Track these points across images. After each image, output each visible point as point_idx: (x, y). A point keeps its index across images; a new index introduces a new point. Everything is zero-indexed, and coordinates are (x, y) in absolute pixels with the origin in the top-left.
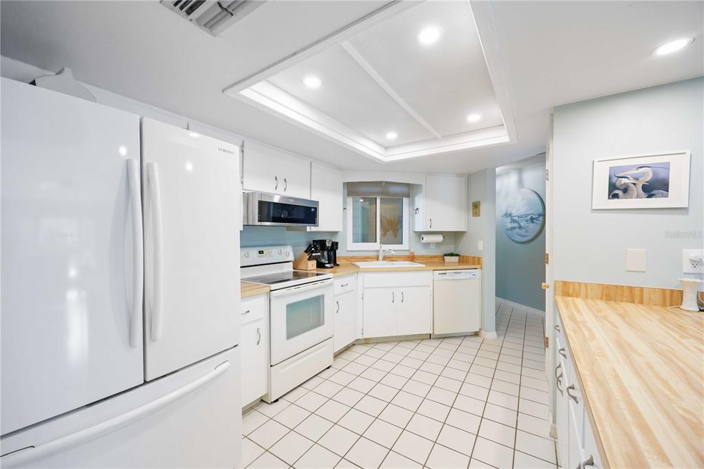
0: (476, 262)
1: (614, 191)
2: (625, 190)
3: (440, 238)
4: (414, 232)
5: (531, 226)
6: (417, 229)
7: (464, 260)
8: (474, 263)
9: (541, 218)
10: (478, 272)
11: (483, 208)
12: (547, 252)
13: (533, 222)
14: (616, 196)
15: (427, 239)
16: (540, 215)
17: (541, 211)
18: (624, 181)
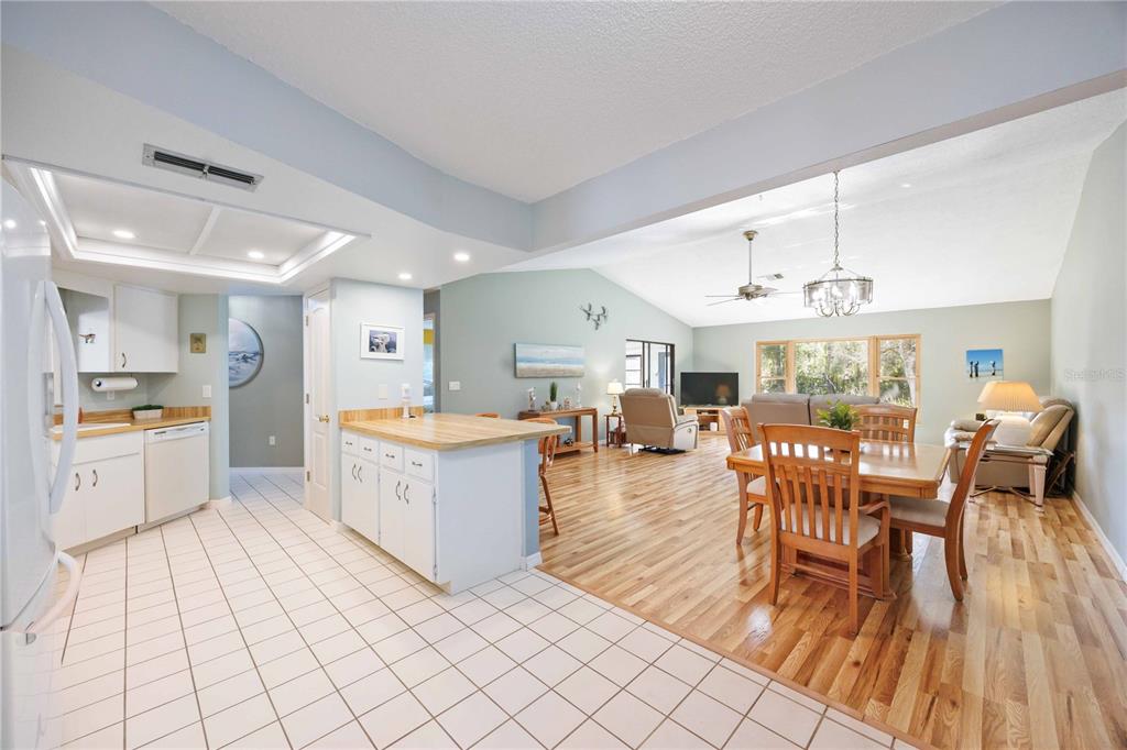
0: (201, 413)
1: (373, 346)
2: (378, 347)
3: (132, 383)
4: (79, 374)
5: (244, 366)
6: (86, 369)
7: (172, 414)
8: (196, 416)
9: (258, 358)
10: (205, 425)
11: (210, 343)
12: (306, 391)
13: (246, 362)
14: (372, 350)
15: (107, 384)
16: (256, 354)
17: (257, 348)
18: (377, 340)
